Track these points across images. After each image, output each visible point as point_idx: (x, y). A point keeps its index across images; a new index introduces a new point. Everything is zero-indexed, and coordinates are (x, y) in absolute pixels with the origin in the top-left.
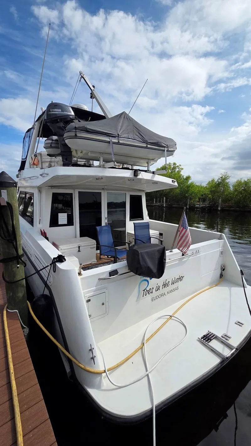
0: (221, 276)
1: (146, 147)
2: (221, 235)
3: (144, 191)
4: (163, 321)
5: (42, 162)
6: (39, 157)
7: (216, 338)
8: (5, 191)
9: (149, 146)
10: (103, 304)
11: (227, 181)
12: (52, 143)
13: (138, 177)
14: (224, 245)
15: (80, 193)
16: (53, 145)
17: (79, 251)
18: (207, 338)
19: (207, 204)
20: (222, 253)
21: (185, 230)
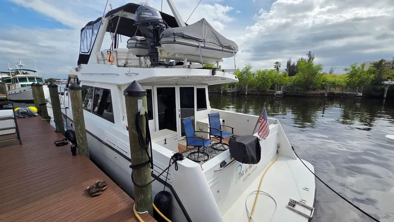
0: (277, 152)
1: (222, 50)
2: (276, 120)
3: (207, 84)
4: (254, 196)
5: (117, 60)
6: (114, 55)
7: (298, 203)
8: (141, 100)
9: (224, 49)
10: (218, 192)
11: (250, 71)
12: (136, 43)
13: (215, 75)
14: (279, 129)
15: (158, 89)
16: (137, 45)
17: (165, 143)
18: (292, 204)
19: (235, 89)
20: (278, 134)
21: (265, 121)
